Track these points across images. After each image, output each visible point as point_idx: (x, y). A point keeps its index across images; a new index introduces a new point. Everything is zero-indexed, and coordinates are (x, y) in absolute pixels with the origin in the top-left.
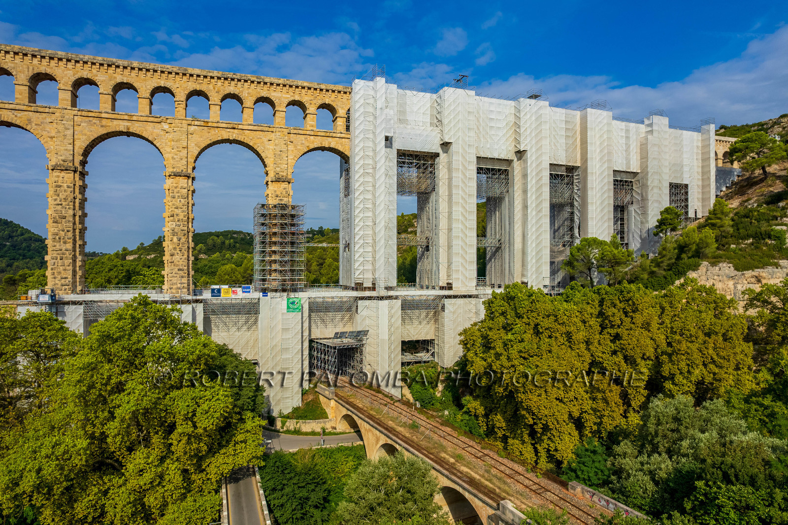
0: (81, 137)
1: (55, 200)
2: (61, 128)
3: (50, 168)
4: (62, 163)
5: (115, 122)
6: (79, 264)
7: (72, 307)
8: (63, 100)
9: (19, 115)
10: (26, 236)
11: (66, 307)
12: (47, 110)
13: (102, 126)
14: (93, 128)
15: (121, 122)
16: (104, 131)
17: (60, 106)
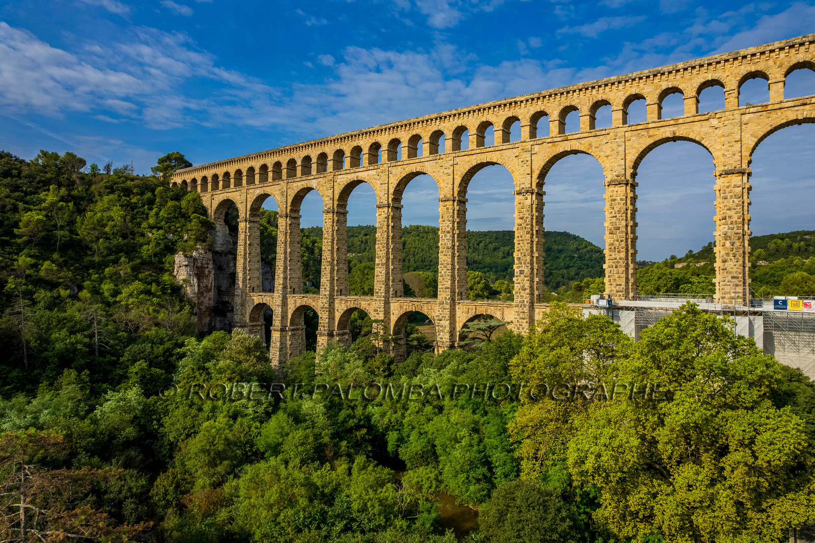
0: (631, 151)
1: (611, 213)
2: (614, 146)
3: (607, 184)
4: (616, 178)
5: (662, 130)
6: (631, 271)
7: (626, 312)
8: (616, 120)
9: (583, 142)
10: (589, 248)
11: (620, 312)
12: (603, 132)
13: (649, 137)
14: (641, 140)
15: (667, 129)
16: (650, 141)
17: (613, 127)
